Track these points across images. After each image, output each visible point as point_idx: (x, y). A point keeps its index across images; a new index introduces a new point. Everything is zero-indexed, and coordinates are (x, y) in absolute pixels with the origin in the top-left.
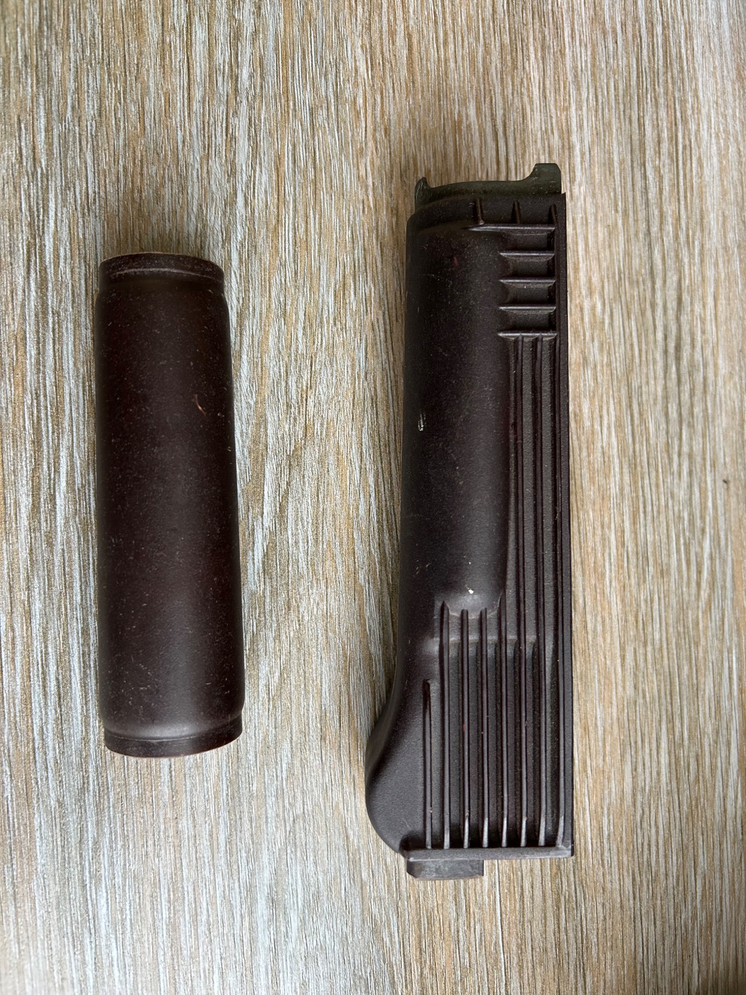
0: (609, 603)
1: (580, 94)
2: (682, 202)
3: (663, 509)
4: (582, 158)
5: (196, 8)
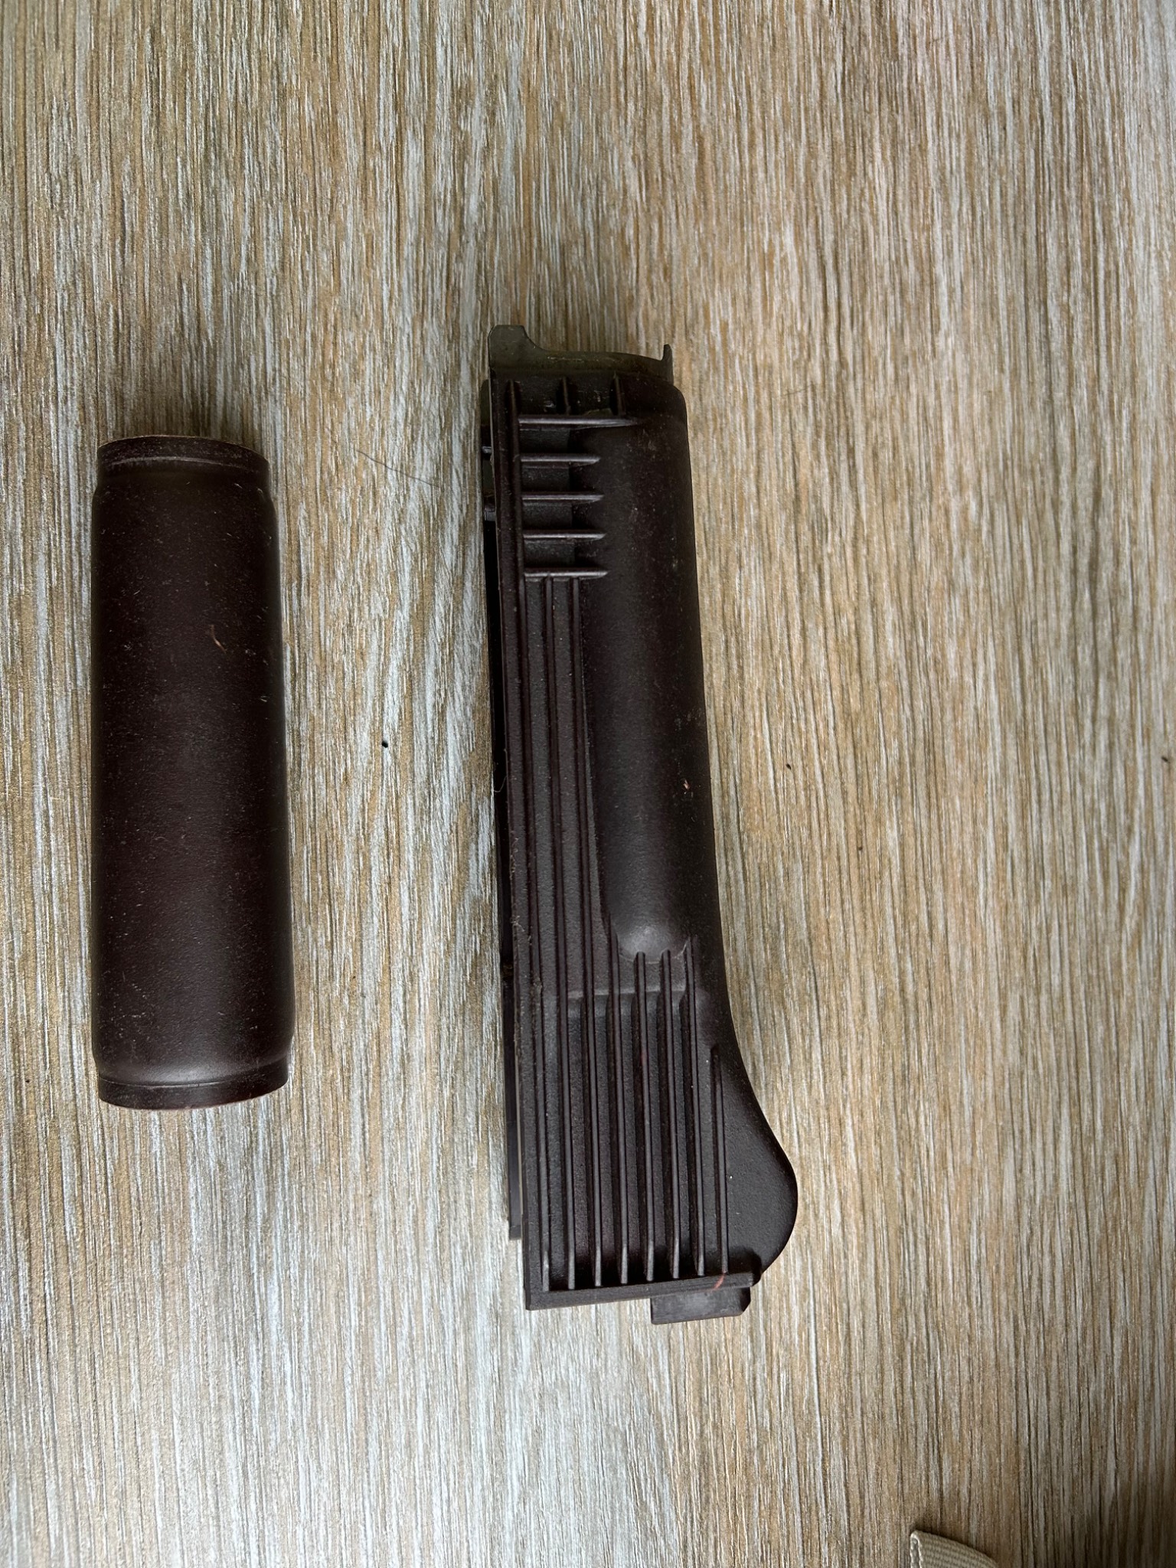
0: (984, 930)
1: (949, 206)
2: (1103, 354)
3: (1067, 797)
4: (950, 296)
5: (409, 120)
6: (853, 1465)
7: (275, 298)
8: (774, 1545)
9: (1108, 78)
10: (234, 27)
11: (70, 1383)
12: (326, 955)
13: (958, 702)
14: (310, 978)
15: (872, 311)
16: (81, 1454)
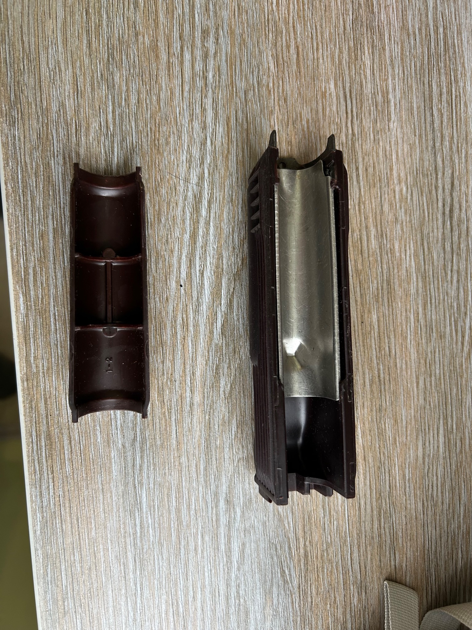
0: (410, 353)
1: (394, 71)
2: (455, 128)
3: (441, 301)
4: (395, 107)
5: (185, 43)
6: (362, 556)
7: (136, 114)
8: (333, 586)
9: (456, 18)
10: (117, 8)
11: (69, 527)
12: (161, 366)
13: (399, 265)
14: (155, 375)
15: (365, 113)
16: (74, 554)
